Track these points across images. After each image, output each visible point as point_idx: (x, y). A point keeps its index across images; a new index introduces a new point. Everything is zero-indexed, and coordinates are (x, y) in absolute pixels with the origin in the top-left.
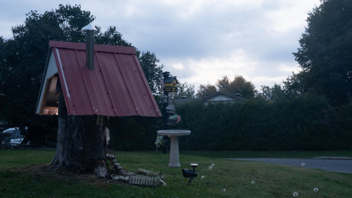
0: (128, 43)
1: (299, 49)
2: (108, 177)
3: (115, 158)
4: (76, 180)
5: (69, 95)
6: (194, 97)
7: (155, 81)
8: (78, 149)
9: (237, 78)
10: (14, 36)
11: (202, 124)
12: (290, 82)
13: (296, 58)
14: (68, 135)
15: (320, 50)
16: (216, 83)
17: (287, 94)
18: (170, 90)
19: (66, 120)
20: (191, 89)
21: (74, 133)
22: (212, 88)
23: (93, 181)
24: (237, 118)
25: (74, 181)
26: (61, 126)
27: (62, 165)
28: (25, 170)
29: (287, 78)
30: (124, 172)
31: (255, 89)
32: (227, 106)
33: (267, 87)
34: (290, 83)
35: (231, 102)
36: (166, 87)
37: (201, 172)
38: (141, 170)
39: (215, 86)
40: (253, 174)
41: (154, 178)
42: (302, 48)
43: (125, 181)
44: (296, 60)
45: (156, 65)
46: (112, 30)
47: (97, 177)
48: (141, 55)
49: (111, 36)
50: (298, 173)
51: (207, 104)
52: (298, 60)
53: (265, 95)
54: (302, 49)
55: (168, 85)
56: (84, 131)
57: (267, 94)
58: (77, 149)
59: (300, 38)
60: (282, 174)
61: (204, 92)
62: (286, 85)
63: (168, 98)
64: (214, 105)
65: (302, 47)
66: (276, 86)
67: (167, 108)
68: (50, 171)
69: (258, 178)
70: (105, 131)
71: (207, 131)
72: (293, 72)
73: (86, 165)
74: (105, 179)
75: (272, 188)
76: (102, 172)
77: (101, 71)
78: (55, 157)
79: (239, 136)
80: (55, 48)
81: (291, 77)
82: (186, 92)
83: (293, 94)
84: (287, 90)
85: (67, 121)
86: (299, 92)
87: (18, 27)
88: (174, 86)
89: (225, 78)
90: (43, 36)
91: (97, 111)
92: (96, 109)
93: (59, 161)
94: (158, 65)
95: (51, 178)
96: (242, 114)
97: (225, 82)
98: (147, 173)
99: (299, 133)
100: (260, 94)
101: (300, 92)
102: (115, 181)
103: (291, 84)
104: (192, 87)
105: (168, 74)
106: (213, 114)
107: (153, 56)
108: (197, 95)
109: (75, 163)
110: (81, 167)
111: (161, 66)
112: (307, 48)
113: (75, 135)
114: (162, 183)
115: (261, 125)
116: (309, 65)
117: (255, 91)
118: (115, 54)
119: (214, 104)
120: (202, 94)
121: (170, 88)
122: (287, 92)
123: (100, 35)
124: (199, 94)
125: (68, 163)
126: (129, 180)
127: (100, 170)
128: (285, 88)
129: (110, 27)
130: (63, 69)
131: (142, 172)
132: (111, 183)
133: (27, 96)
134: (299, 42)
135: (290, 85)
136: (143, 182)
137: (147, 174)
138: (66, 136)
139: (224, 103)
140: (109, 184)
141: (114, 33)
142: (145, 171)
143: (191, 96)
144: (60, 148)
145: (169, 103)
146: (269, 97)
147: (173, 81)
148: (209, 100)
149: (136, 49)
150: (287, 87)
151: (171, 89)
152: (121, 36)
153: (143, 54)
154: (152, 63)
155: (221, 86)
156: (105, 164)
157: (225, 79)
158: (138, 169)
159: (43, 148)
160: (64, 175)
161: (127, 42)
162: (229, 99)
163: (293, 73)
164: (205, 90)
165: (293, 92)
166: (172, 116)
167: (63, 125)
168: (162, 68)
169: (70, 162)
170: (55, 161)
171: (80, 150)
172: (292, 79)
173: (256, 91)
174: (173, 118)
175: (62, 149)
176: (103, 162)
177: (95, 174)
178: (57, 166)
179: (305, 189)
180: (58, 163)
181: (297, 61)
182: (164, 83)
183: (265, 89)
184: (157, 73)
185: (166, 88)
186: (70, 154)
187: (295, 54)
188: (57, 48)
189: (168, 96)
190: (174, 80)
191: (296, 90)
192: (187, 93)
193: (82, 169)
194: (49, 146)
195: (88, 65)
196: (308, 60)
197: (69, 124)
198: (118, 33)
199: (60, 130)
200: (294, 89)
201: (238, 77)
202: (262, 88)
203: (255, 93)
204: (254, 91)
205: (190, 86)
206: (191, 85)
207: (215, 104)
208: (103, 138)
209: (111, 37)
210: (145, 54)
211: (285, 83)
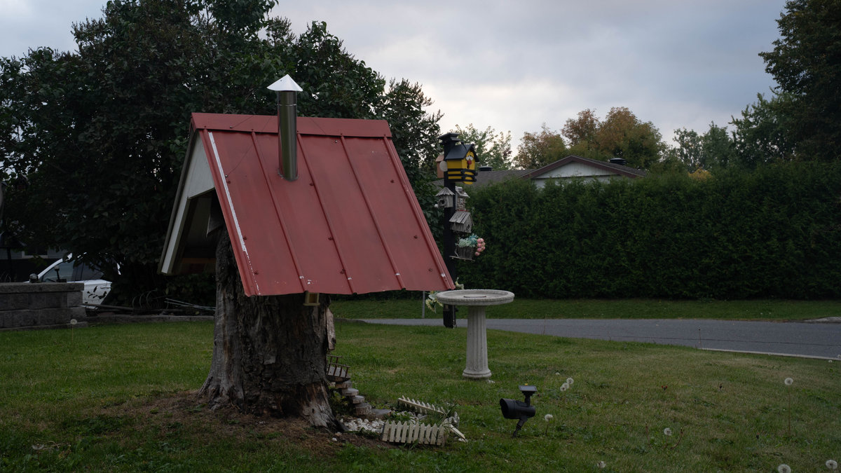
0: (355, 62)
1: (777, 42)
2: (336, 427)
3: (348, 379)
4: (262, 438)
5: (244, 248)
6: (510, 163)
7: (422, 150)
8: (265, 363)
9: (615, 115)
10: (80, 46)
11: (530, 236)
12: (751, 120)
13: (769, 65)
14: (240, 330)
15: (834, 43)
16: (563, 127)
17: (742, 151)
18: (460, 178)
19: (235, 295)
20: (503, 146)
21: (254, 325)
22: (553, 141)
23: (302, 439)
24: (615, 221)
25: (259, 441)
26: (225, 310)
27: (228, 397)
28: (140, 410)
29: (744, 110)
30: (367, 408)
31: (662, 141)
32: (592, 190)
33: (691, 133)
34: (751, 123)
35: (602, 180)
36: (449, 170)
37: (541, 394)
38: (405, 400)
39: (561, 136)
40: (663, 399)
41: (438, 426)
42: (785, 40)
43: (371, 436)
44: (768, 70)
45: (424, 112)
46: (318, 31)
47: (309, 427)
48: (387, 90)
49: (314, 45)
50: (775, 389)
51: (543, 187)
52: (773, 72)
53: (685, 153)
54: (784, 43)
55: (453, 165)
56: (278, 321)
57: (690, 151)
58: (261, 362)
59: (782, 14)
60: (734, 395)
61: (533, 152)
62: (739, 128)
63: (454, 197)
64: (560, 188)
65: (785, 37)
66: (714, 130)
67: (452, 220)
68: (202, 414)
69: (676, 409)
70: (325, 318)
71: (544, 251)
72: (759, 96)
73: (282, 398)
74: (327, 432)
75: (713, 440)
76: (320, 413)
77: (313, 184)
78: (209, 377)
79: (623, 264)
80: (206, 131)
81: (754, 107)
82: (490, 151)
83: (758, 151)
84: (743, 140)
85: (238, 297)
86: (776, 147)
87: (88, 25)
88: (468, 167)
89: (587, 115)
90: (152, 51)
91: (309, 283)
92: (306, 279)
93: (221, 389)
94: (429, 112)
95: (206, 434)
96: (630, 210)
97: (587, 127)
98: (418, 407)
99: (774, 256)
100: (674, 151)
101: (778, 146)
102: (353, 437)
103: (754, 126)
104: (504, 140)
105: (453, 139)
106: (558, 210)
107: (415, 92)
108: (515, 159)
109: (258, 393)
110: (271, 402)
111: (436, 115)
112: (801, 40)
113: (256, 331)
114: (455, 435)
115: (678, 235)
116: (804, 82)
117: (661, 147)
118: (343, 138)
119: (559, 185)
120: (530, 155)
121: (459, 173)
122: (743, 145)
123: (289, 40)
124: (522, 157)
125: (240, 395)
126: (382, 434)
127: (316, 409)
128: (737, 136)
129: (314, 23)
130: (228, 182)
131: (408, 405)
132: (343, 441)
133: (118, 193)
134: (777, 24)
135: (752, 129)
136: (413, 434)
137: (418, 409)
138: (235, 331)
139: (585, 182)
140: (338, 444)
141: (323, 39)
142: (414, 403)
143: (502, 161)
144: (223, 357)
145: (456, 208)
146: (695, 158)
147: (465, 156)
148: (547, 176)
149: (375, 76)
150: (744, 135)
151: (462, 174)
152: (340, 46)
153: (391, 86)
154: (415, 109)
155: (575, 136)
156: (325, 393)
157: (586, 118)
158: (400, 399)
159: (161, 315)
160: (233, 423)
161: (355, 59)
162: (598, 173)
163: (761, 99)
164: (537, 145)
165: (758, 146)
166: (464, 238)
167: (230, 307)
168: (438, 119)
169: (246, 392)
170: (211, 388)
171: (269, 365)
172: (756, 114)
173: (663, 147)
174: (468, 245)
175: (226, 362)
176: (321, 390)
177: (304, 418)
178: (215, 400)
179: (796, 442)
180: (217, 393)
181: (770, 75)
182: (445, 160)
183: (685, 138)
184: (427, 133)
185: (449, 173)
186: (246, 373)
187: (767, 56)
188: (210, 130)
189: (454, 191)
190: (469, 154)
191: (768, 141)
192: (492, 154)
193: (274, 407)
194: (175, 310)
195: (285, 170)
196: (801, 70)
197: (242, 304)
198: (332, 36)
199: (223, 318)
200: (762, 139)
201: (619, 113)
202: (678, 137)
203: (661, 152)
204: (658, 146)
205: (499, 137)
206: (502, 133)
207: (563, 186)
208: (320, 335)
209: (316, 47)
210: (397, 84)
211: (737, 123)
